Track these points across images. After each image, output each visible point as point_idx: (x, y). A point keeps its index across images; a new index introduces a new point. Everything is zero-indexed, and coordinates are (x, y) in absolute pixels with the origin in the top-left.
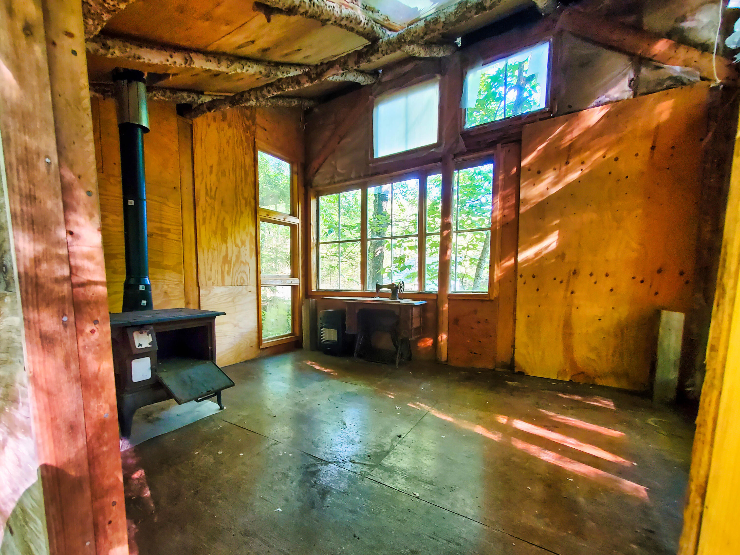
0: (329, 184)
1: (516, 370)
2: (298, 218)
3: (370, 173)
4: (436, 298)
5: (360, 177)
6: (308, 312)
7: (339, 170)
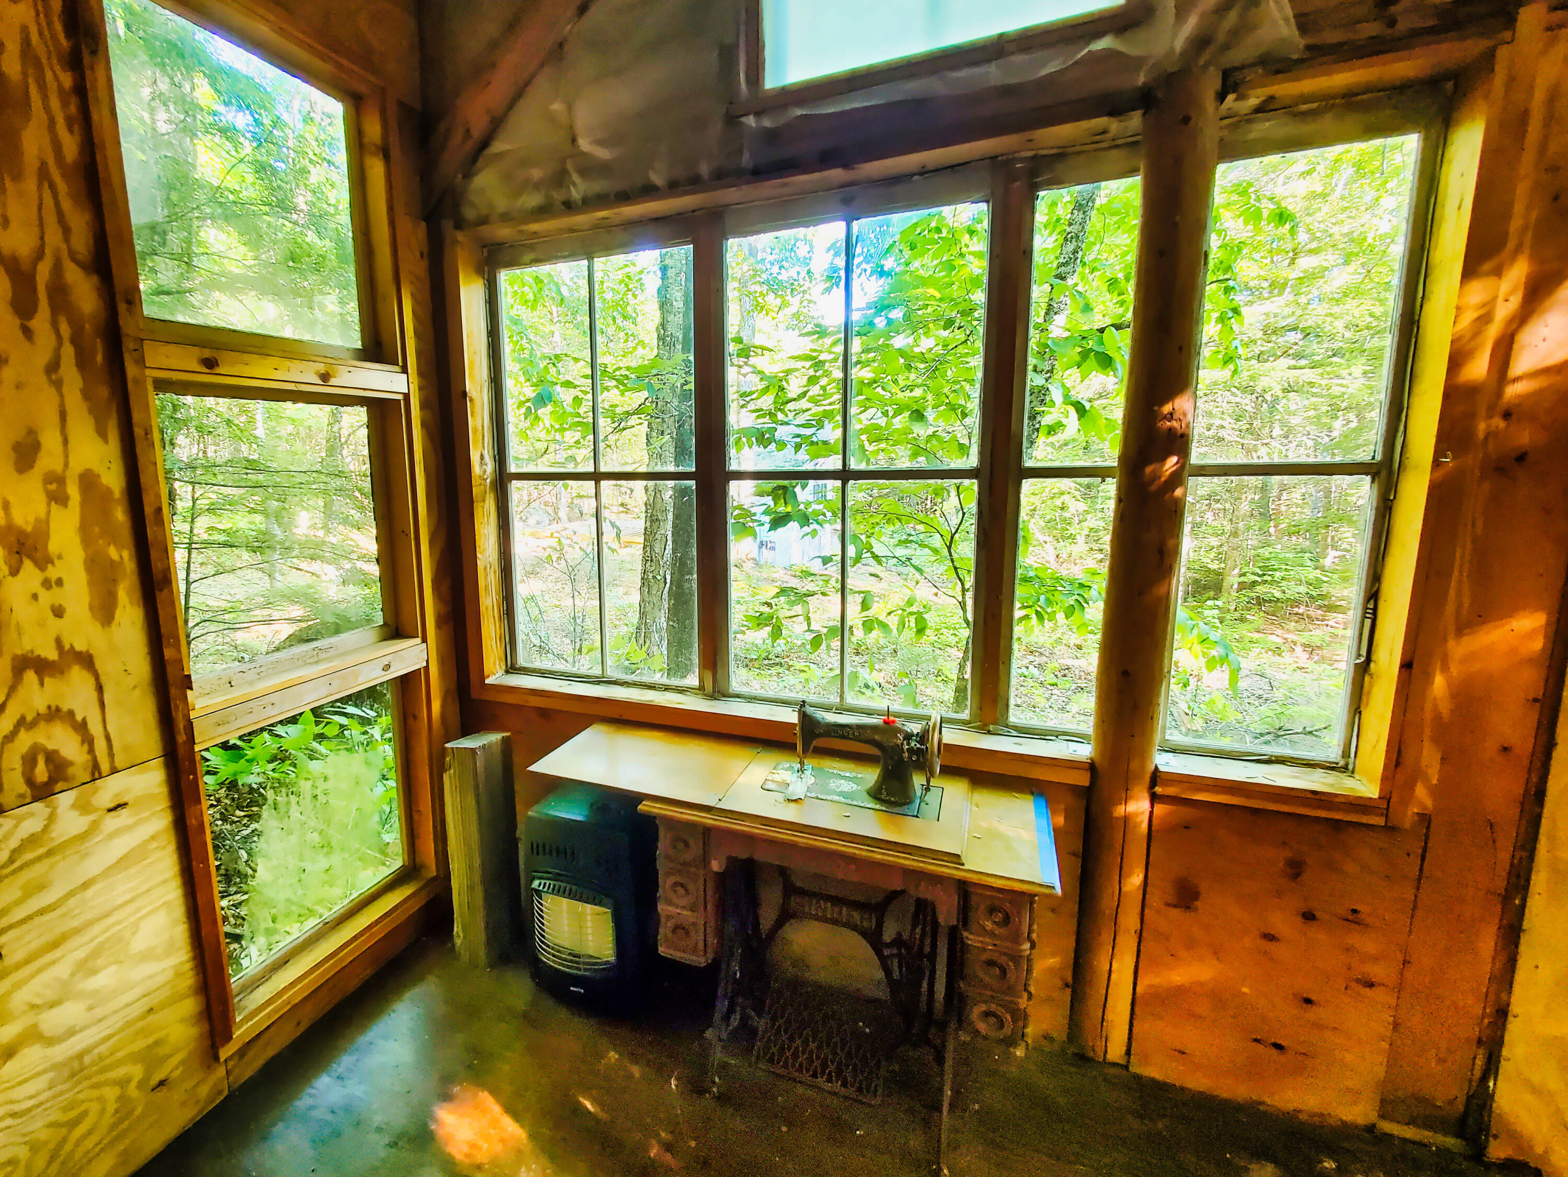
0: (543, 212)
1: (1497, 1151)
2: (405, 370)
3: (746, 160)
4: (1086, 783)
5: (694, 183)
6: (471, 801)
7: (584, 144)
